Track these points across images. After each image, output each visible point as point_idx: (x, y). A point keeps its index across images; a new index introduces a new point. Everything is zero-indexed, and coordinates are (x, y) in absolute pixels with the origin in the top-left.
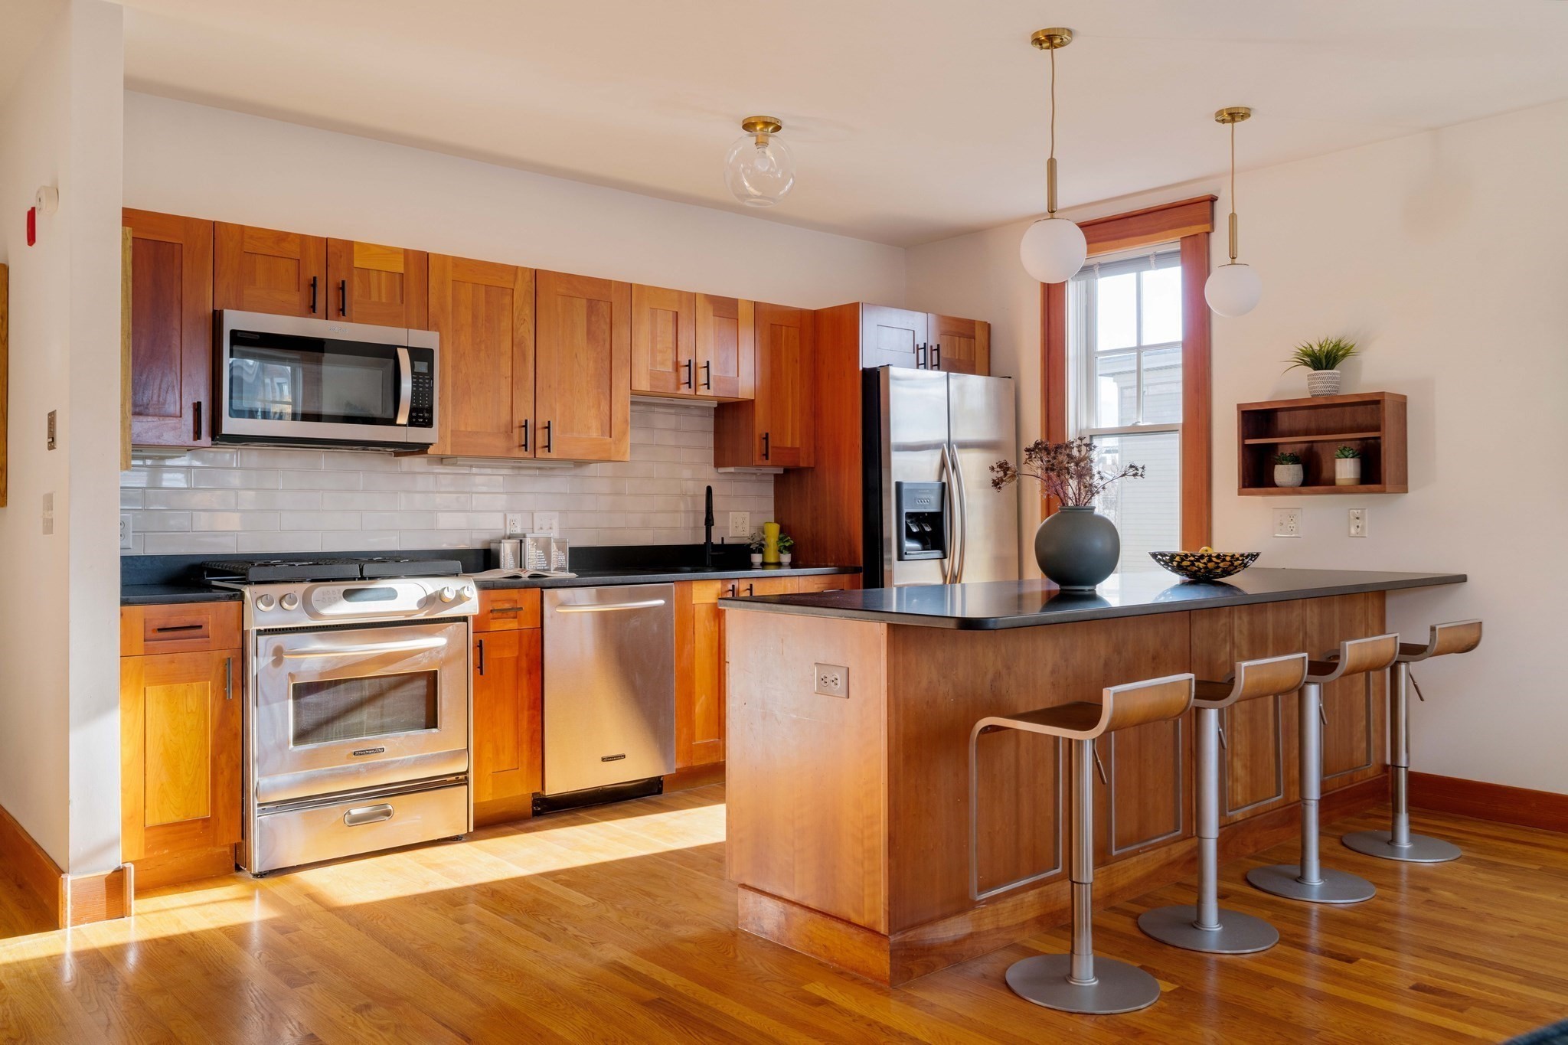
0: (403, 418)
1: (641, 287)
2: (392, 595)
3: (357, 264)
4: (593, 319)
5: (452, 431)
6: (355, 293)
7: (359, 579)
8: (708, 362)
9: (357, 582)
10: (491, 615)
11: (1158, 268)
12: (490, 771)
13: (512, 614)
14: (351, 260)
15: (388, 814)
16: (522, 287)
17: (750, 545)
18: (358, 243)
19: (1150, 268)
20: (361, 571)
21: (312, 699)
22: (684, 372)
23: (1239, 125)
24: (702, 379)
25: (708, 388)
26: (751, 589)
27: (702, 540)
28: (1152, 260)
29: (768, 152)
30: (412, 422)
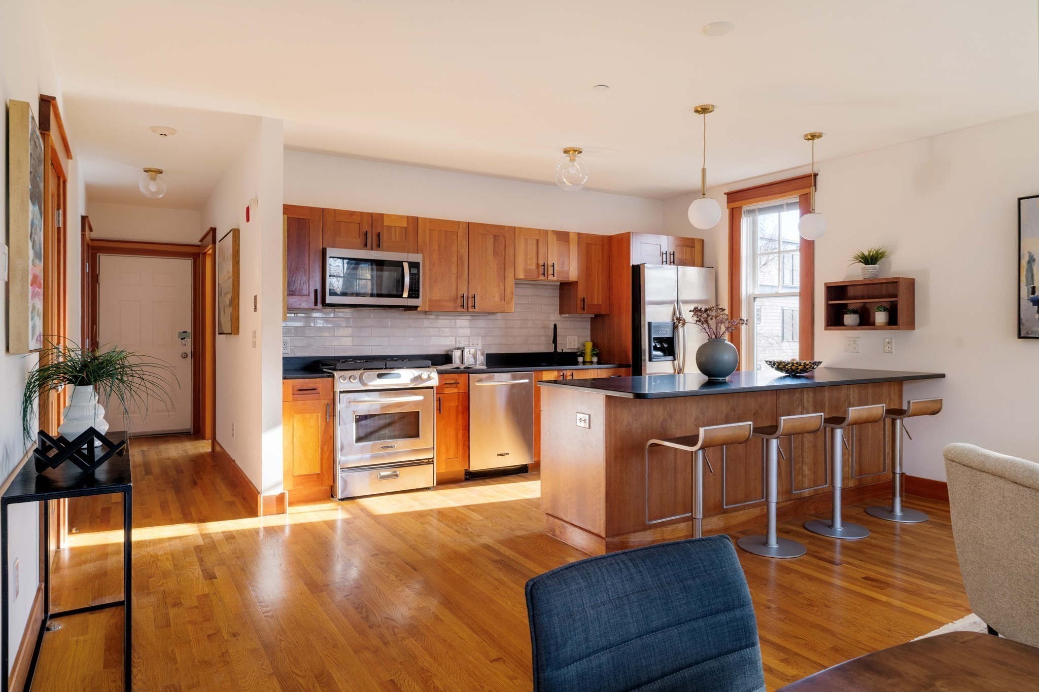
0: (405, 295)
1: (520, 228)
2: (399, 376)
3: (385, 224)
4: (497, 244)
5: (429, 300)
6: (384, 237)
7: (385, 369)
8: (553, 264)
9: (383, 370)
10: (445, 386)
11: (788, 211)
12: (444, 458)
13: (454, 385)
14: (383, 222)
15: (397, 475)
16: (462, 232)
17: (577, 352)
18: (387, 215)
19: (784, 211)
20: (386, 365)
21: (363, 422)
22: (541, 269)
23: (816, 141)
24: (551, 272)
25: (554, 276)
26: (572, 375)
27: (553, 350)
28: (785, 206)
29: (575, 163)
30: (410, 296)
